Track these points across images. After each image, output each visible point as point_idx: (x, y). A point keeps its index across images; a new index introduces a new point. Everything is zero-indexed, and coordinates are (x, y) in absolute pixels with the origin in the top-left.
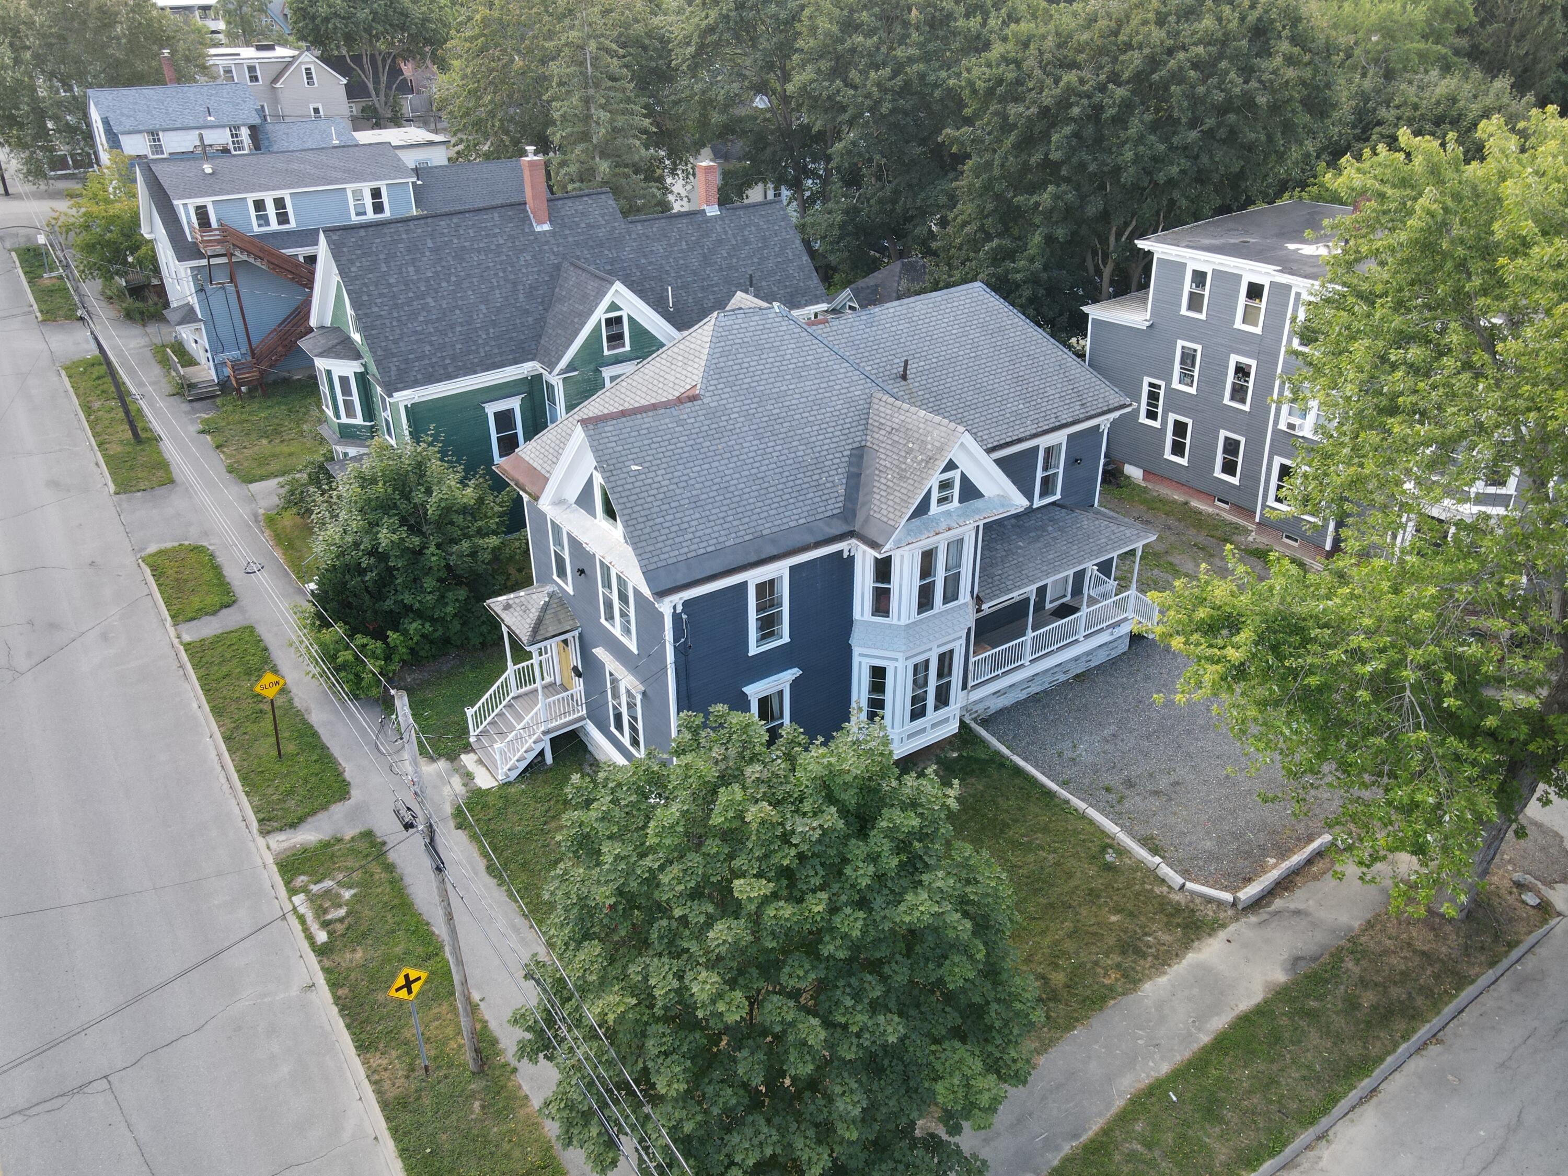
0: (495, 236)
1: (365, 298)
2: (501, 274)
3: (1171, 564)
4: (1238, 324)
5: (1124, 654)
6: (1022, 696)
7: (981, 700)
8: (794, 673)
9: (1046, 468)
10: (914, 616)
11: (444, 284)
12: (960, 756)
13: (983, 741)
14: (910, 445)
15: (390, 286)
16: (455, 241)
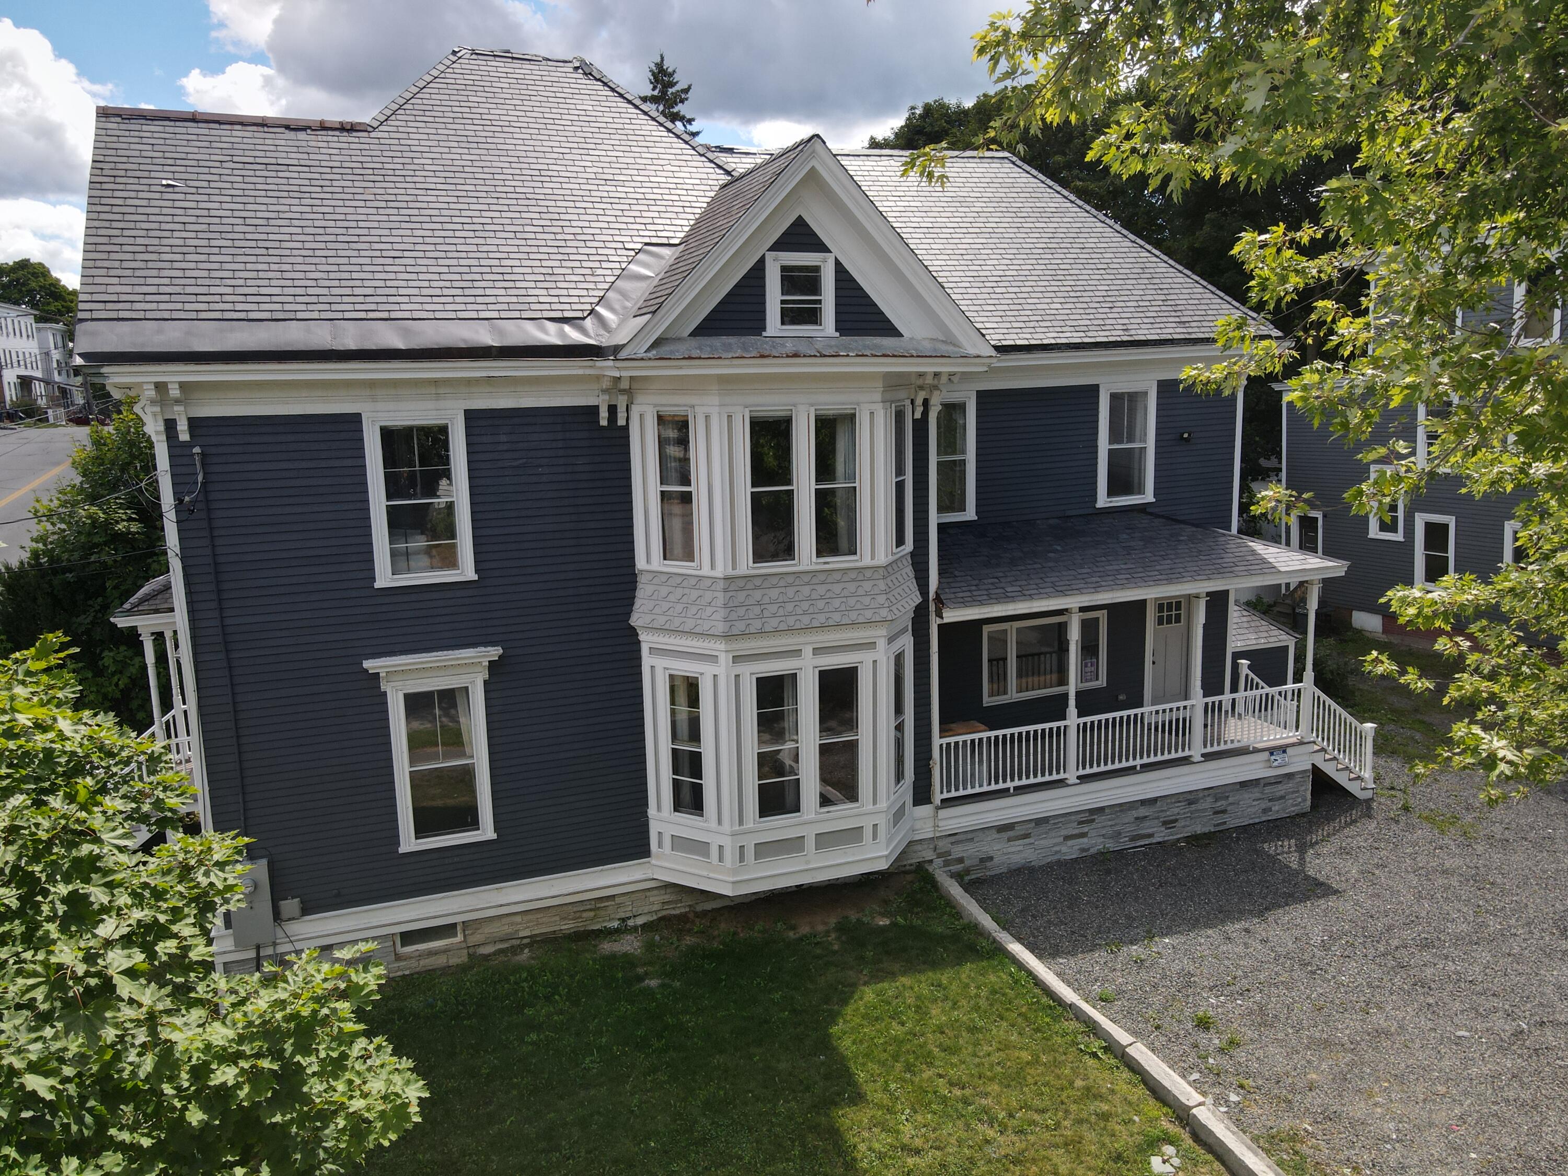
6: (1070, 850)
8: (495, 652)
9: (1115, 436)
10: (746, 564)
12: (894, 924)
13: (950, 904)
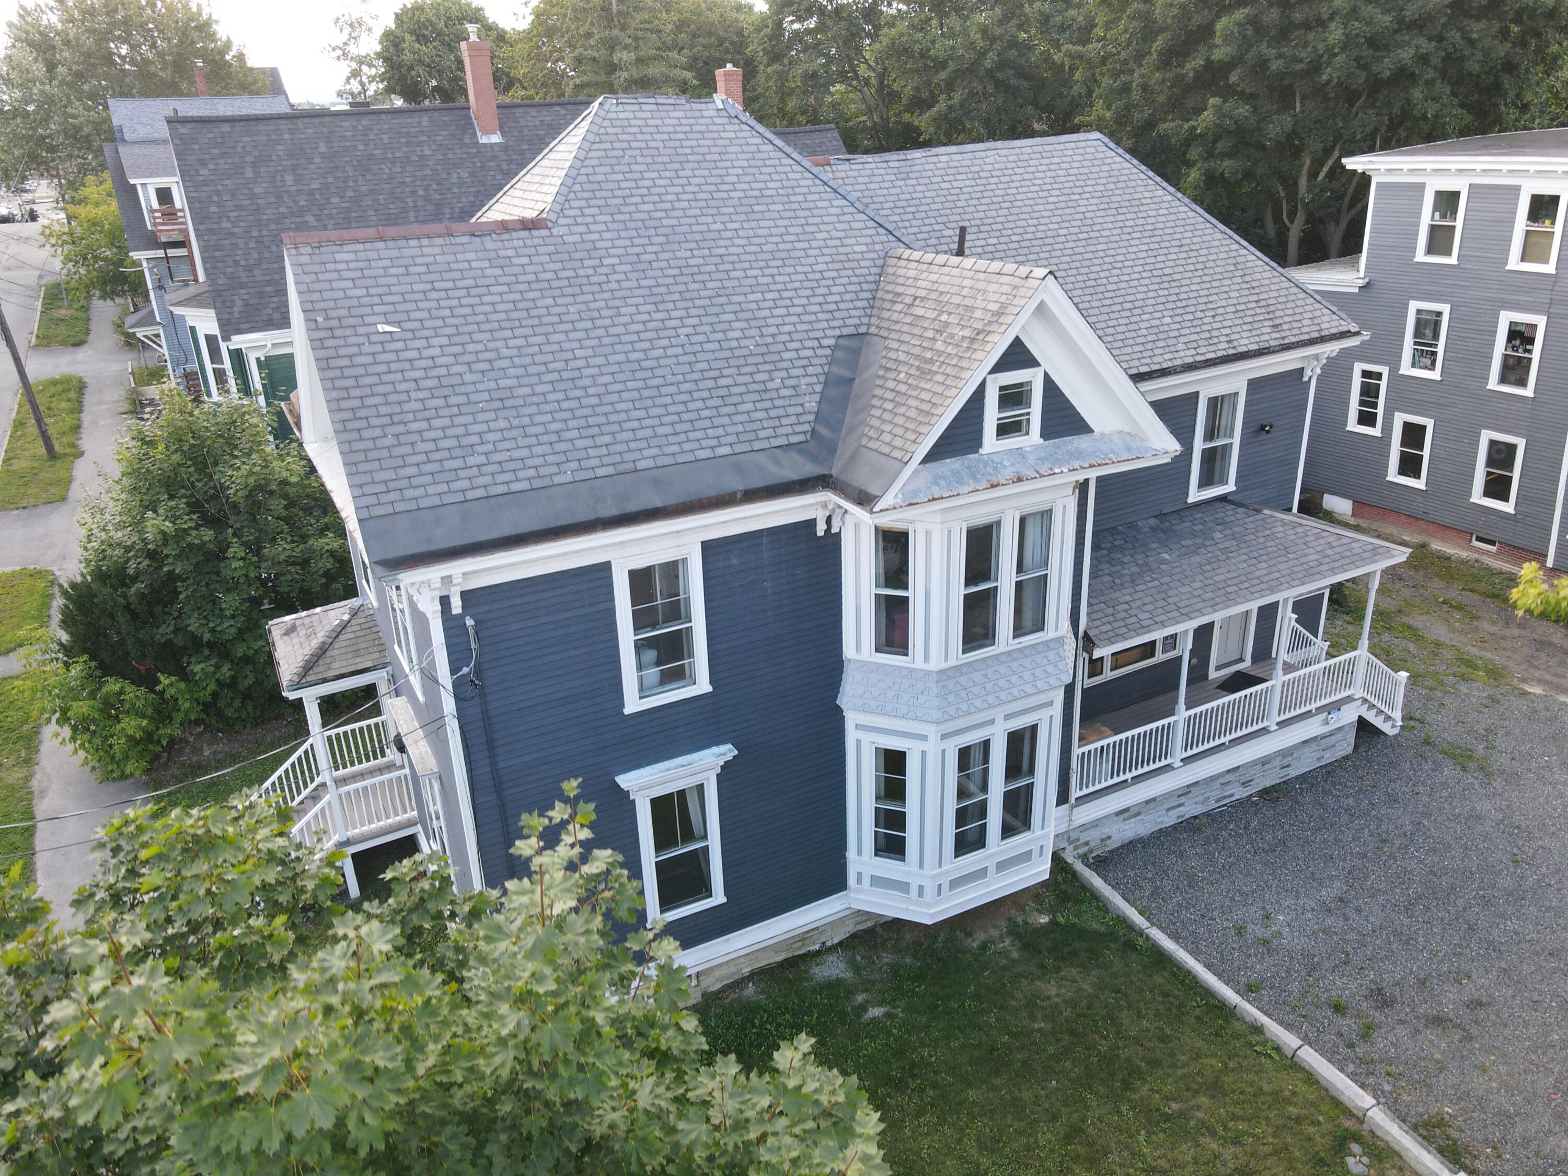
0: (420, 144)
1: (213, 209)
2: (421, 193)
3: (1410, 627)
4: (1514, 263)
5: (1346, 758)
6: (1170, 820)
7: (1095, 824)
8: (727, 752)
9: (1210, 435)
10: (957, 656)
11: (335, 200)
12: (1054, 922)
13: (1095, 897)
14: (944, 317)
15: (253, 196)
16: (361, 147)
